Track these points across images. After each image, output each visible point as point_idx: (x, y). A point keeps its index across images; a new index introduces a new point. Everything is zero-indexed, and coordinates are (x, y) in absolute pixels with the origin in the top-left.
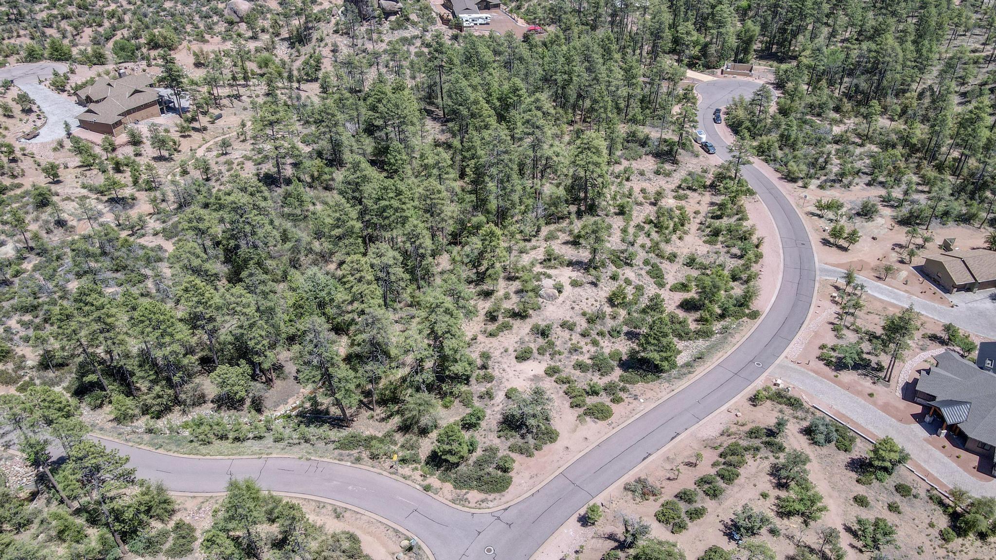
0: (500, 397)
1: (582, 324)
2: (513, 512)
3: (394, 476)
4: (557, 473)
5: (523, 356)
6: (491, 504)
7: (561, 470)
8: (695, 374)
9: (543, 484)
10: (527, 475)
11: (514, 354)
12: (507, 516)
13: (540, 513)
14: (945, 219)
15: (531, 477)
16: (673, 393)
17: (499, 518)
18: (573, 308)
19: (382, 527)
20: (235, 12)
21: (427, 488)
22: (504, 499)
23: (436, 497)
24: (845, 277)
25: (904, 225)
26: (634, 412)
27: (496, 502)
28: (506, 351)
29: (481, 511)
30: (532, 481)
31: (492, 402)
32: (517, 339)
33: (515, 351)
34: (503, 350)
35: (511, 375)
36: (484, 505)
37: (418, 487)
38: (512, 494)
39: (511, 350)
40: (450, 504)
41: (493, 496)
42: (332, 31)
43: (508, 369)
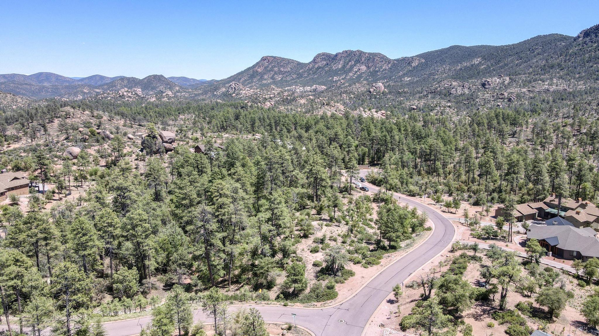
1: (340, 239)
2: (346, 305)
4: (363, 287)
5: (314, 251)
6: (330, 304)
9: (357, 292)
11: (309, 251)
12: (343, 307)
13: (363, 303)
14: (493, 201)
15: (349, 290)
16: (408, 253)
17: (339, 308)
20: (71, 154)
22: (337, 301)
23: (293, 307)
24: (464, 215)
25: (475, 205)
26: (392, 261)
28: (304, 250)
32: (307, 245)
38: (340, 298)
39: (306, 249)
42: (134, 160)
43: (308, 256)
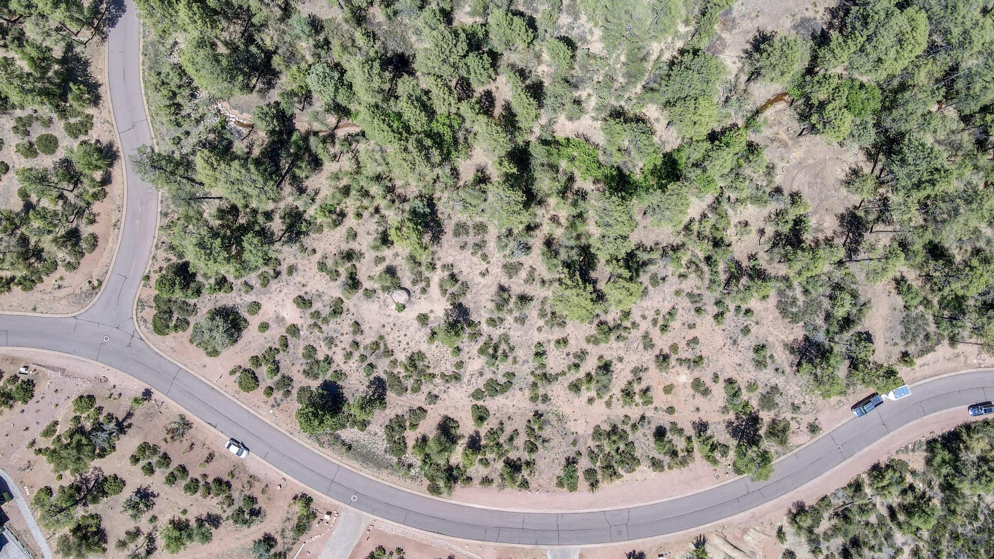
0: (250, 298)
1: (367, 339)
2: (140, 344)
3: (154, 248)
4: (180, 365)
5: (303, 302)
6: (143, 327)
7: (183, 367)
8: (321, 449)
9: (169, 358)
10: (173, 344)
11: (302, 294)
12: (136, 341)
13: (144, 363)
15: (172, 348)
17: (133, 336)
18: (384, 326)
19: (108, 261)
21: (147, 278)
22: (149, 335)
23: (141, 287)
27: (146, 332)
28: (303, 285)
29: (136, 323)
30: (170, 350)
31: (243, 294)
32: (321, 290)
33: (306, 293)
34: (304, 282)
35: (277, 299)
36: (141, 323)
37: (147, 271)
38: (154, 339)
39: (307, 289)
40: (137, 299)
41: (151, 326)
43: (283, 294)
